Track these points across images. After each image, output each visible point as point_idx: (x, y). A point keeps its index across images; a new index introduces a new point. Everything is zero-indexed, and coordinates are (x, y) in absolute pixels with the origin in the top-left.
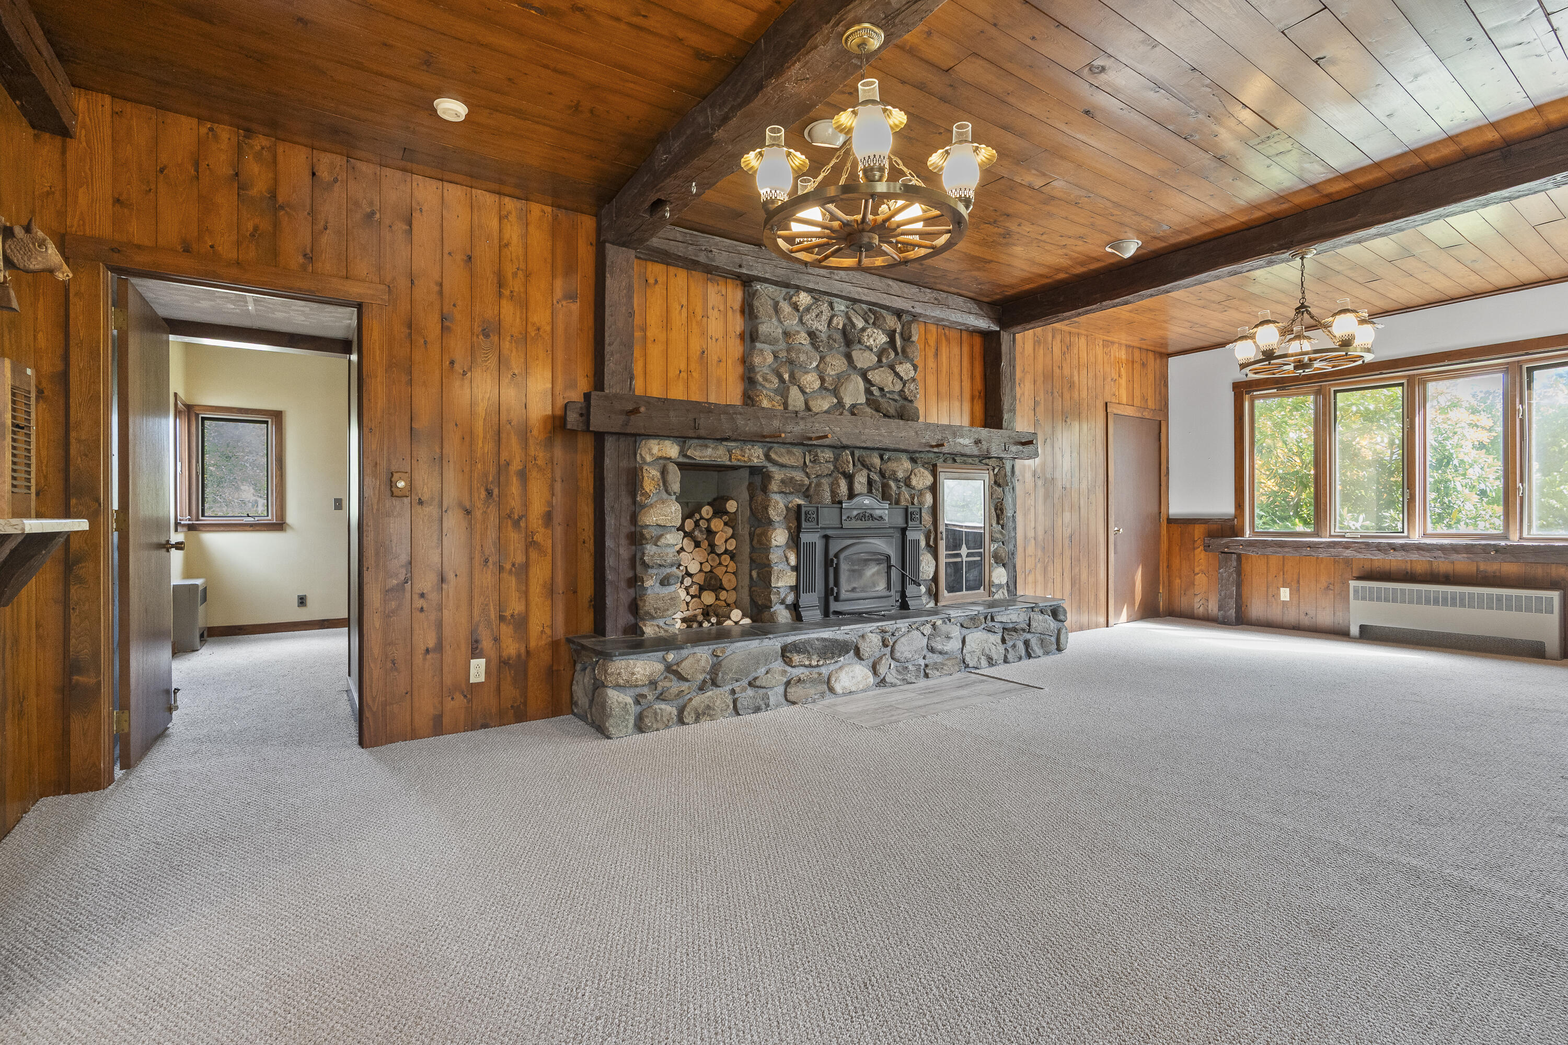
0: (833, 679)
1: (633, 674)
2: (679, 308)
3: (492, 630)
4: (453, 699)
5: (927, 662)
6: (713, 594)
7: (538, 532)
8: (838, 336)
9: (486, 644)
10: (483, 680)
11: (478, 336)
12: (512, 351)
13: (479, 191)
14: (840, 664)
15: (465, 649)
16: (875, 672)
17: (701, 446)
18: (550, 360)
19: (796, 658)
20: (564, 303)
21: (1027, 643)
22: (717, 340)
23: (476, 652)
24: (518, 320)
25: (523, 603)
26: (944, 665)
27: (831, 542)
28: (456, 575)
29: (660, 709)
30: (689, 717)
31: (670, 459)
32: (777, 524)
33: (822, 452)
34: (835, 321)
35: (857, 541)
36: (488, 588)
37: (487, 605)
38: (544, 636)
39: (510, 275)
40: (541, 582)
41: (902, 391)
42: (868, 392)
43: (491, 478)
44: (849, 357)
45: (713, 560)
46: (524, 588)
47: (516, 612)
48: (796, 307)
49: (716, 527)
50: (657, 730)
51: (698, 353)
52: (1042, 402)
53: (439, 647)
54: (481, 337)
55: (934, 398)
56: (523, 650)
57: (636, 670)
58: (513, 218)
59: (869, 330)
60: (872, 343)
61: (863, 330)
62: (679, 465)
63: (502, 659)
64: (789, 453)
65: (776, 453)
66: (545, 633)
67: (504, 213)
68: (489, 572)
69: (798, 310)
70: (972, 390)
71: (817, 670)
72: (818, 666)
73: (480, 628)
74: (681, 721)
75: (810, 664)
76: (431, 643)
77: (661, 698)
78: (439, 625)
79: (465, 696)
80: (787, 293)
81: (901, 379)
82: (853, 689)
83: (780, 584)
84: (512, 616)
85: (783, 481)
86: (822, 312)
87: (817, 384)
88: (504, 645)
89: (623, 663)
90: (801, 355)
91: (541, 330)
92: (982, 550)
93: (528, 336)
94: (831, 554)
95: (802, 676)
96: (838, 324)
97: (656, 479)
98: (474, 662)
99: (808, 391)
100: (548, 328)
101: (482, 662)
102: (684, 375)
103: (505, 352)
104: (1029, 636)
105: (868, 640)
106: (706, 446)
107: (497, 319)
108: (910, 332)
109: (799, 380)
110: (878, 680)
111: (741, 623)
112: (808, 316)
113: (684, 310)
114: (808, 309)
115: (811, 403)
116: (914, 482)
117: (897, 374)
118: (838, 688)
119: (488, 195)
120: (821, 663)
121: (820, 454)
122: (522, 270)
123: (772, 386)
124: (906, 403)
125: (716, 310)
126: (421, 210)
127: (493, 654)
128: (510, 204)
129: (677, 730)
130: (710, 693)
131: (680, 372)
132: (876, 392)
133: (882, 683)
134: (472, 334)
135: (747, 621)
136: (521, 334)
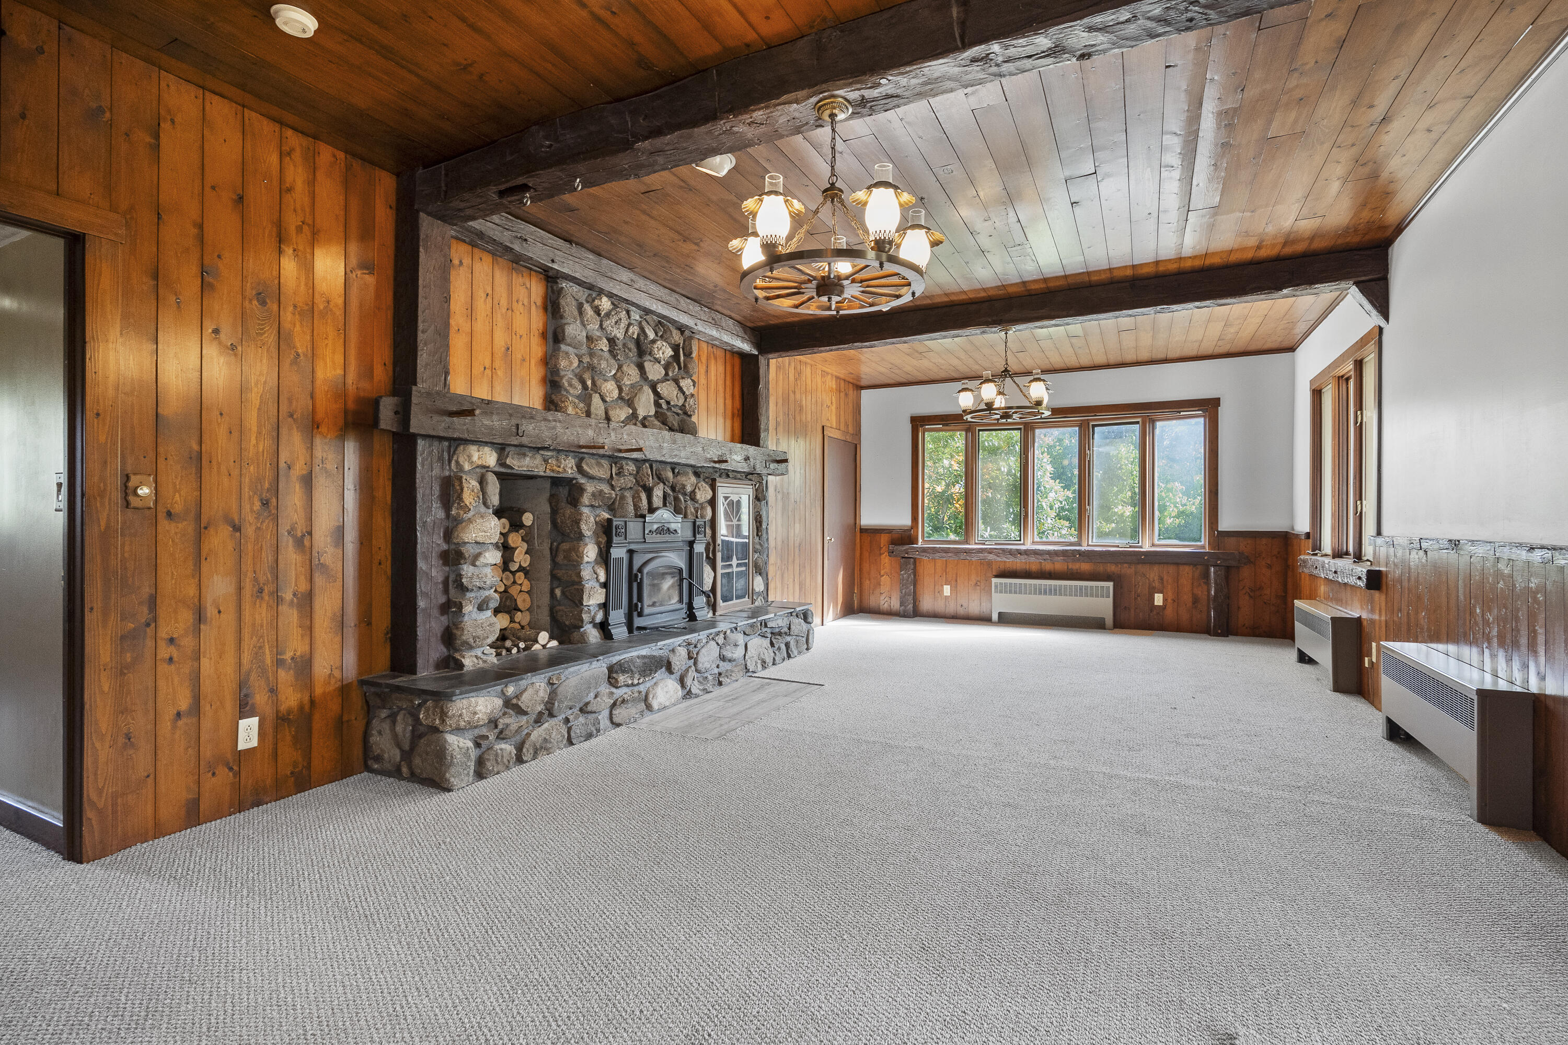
0: (651, 696)
1: (475, 713)
2: (483, 296)
3: (268, 678)
4: (214, 774)
5: (720, 670)
6: (507, 617)
7: (326, 552)
8: (632, 346)
9: (260, 698)
10: (256, 745)
11: (251, 300)
12: (295, 326)
13: (254, 114)
14: (655, 680)
15: (230, 706)
16: (683, 685)
17: (518, 454)
18: (342, 341)
19: (622, 678)
20: (359, 273)
21: (787, 645)
22: (521, 336)
23: (244, 709)
24: (303, 287)
25: (307, 641)
26: (732, 671)
27: (636, 557)
28: (219, 612)
29: (501, 749)
30: (527, 754)
31: (488, 467)
32: (587, 540)
33: (627, 464)
34: (631, 331)
35: (656, 555)
36: (262, 626)
37: (260, 648)
38: (333, 681)
39: (292, 229)
40: (329, 614)
41: (683, 405)
42: (657, 405)
43: (267, 485)
44: (641, 367)
45: (507, 579)
46: (309, 623)
47: (298, 654)
48: (597, 311)
49: (513, 542)
50: (498, 773)
51: (503, 349)
52: (782, 423)
53: (196, 708)
54: (255, 302)
55: (705, 414)
56: (306, 699)
57: (478, 708)
58: (297, 155)
59: (659, 342)
60: (661, 355)
61: (654, 341)
62: (497, 474)
63: (280, 715)
64: (599, 465)
65: (587, 464)
66: (334, 677)
67: (286, 148)
68: (264, 606)
69: (599, 315)
70: (733, 408)
71: (636, 689)
72: (638, 684)
73: (252, 678)
74: (520, 760)
75: (632, 684)
76: (184, 704)
77: (501, 737)
78: (196, 680)
79: (231, 769)
80: (589, 295)
81: (684, 393)
82: (667, 704)
83: (591, 603)
84: (292, 658)
85: (593, 495)
86: (621, 319)
87: (616, 394)
88: (282, 697)
89: (465, 701)
90: (602, 362)
91: (332, 304)
92: (747, 561)
93: (315, 308)
94: (636, 567)
95: (625, 696)
96: (633, 333)
97: (475, 490)
98: (243, 723)
99: (608, 399)
100: (340, 301)
101: (254, 721)
102: (488, 372)
103: (286, 325)
104: (788, 639)
105: (678, 654)
106: (524, 455)
107: (276, 282)
108: (691, 348)
109: (600, 388)
110: (686, 692)
111: (548, 646)
112: (608, 322)
113: (489, 298)
114: (608, 315)
115: (611, 413)
116: (698, 497)
117: (680, 389)
118: (655, 705)
119: (265, 122)
120: (641, 681)
121: (625, 467)
122: (308, 225)
123: (576, 392)
124: (685, 417)
125: (520, 303)
126: (173, 121)
127: (269, 711)
128: (293, 139)
129: (516, 770)
130: (546, 725)
131: (485, 368)
132: (664, 406)
133: (688, 695)
134: (244, 298)
135: (554, 643)
136: (307, 305)
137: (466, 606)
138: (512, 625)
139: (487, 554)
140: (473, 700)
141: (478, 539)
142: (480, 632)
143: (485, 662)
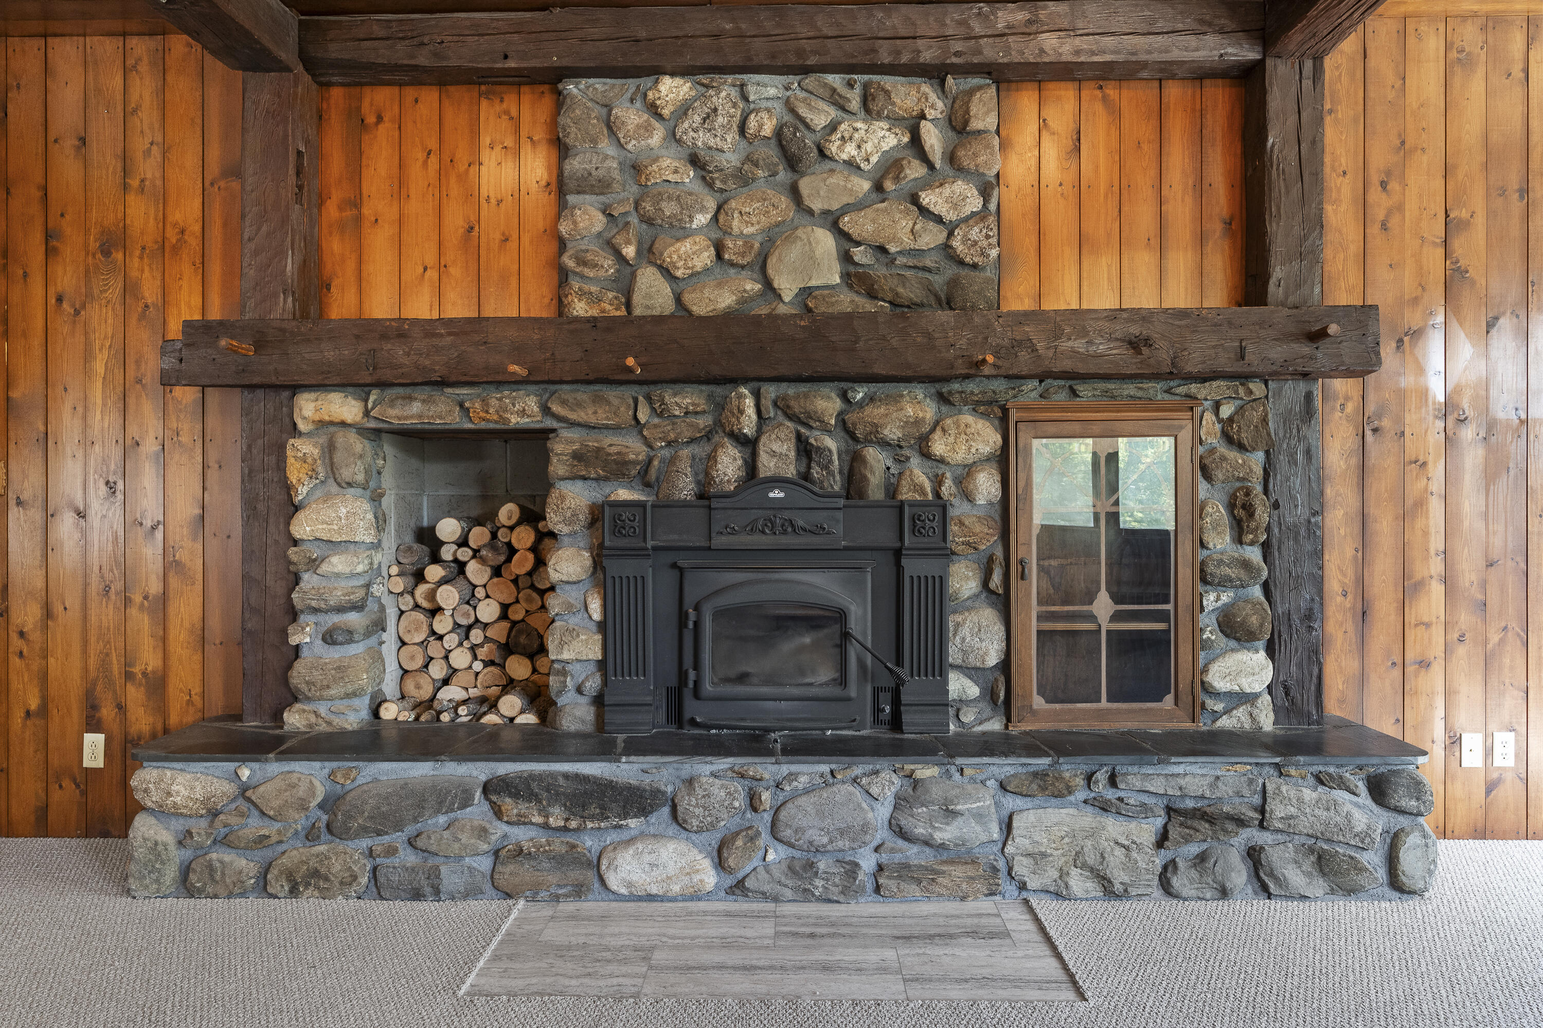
0: (604, 863)
1: (169, 794)
2: (421, 156)
3: (115, 692)
4: (61, 786)
5: (884, 858)
6: (527, 662)
7: (182, 547)
8: (771, 153)
9: (107, 712)
10: (102, 765)
11: (94, 255)
12: (143, 271)
13: (96, 38)
14: (625, 835)
15: (76, 716)
16: (720, 864)
17: (404, 398)
18: (200, 277)
20: (222, 184)
21: (1254, 855)
22: (499, 202)
23: (94, 725)
24: (152, 221)
25: (160, 655)
26: (938, 872)
27: (689, 577)
28: (65, 609)
29: (221, 862)
30: (279, 886)
31: (343, 424)
32: (566, 540)
33: (675, 395)
34: (752, 123)
35: (760, 576)
36: (109, 629)
37: (107, 655)
38: (191, 710)
39: (139, 155)
40: (187, 624)
41: (946, 247)
42: (846, 258)
43: (113, 467)
44: (795, 193)
45: (529, 600)
46: (161, 633)
47: (150, 669)
48: (653, 110)
49: (519, 541)
50: (216, 896)
51: (461, 231)
53: (44, 711)
54: (99, 256)
56: (159, 727)
57: (175, 788)
58: (144, 67)
59: (843, 127)
60: (854, 152)
61: (833, 127)
62: (362, 431)
63: (129, 738)
64: (598, 400)
65: (564, 403)
66: (193, 705)
67: (130, 62)
68: (111, 607)
69: (659, 116)
70: (1201, 217)
71: (570, 838)
72: (565, 829)
73: (99, 688)
74: (263, 888)
75: (565, 827)
76: (34, 704)
77: (225, 842)
78: (43, 678)
79: (78, 786)
80: (638, 87)
81: (939, 220)
82: (654, 890)
83: (566, 656)
84: (144, 674)
85: (577, 456)
86: (715, 110)
87: (706, 258)
88: (132, 716)
89: (155, 773)
90: (663, 204)
91: (187, 233)
92: (1170, 607)
93: (167, 244)
94: (690, 599)
95: (526, 846)
96: (761, 126)
97: (310, 460)
98: (89, 738)
99: (679, 273)
100: (197, 228)
101: (100, 738)
102: (432, 274)
103: (134, 274)
104: (1263, 838)
105: (700, 792)
106: (411, 398)
107: (121, 225)
108: (967, 112)
109: (662, 254)
110: (729, 881)
111: (518, 721)
112: (686, 125)
113: (433, 159)
114: (684, 110)
115: (687, 298)
116: (939, 447)
117: (924, 211)
118: (613, 881)
119: (107, 40)
120: (573, 824)
121: (668, 399)
122: (158, 144)
123: (602, 273)
124: (964, 272)
125: (498, 148)
126: (18, 86)
127: (116, 728)
128: (140, 46)
129: (251, 905)
130: (322, 848)
131: (425, 269)
132: (860, 254)
133: (739, 888)
134: (87, 254)
135: (530, 718)
136: (156, 242)
137: (294, 634)
138: (535, 677)
139: (335, 560)
140: (169, 773)
141: (318, 535)
142: (317, 675)
143: (329, 723)
